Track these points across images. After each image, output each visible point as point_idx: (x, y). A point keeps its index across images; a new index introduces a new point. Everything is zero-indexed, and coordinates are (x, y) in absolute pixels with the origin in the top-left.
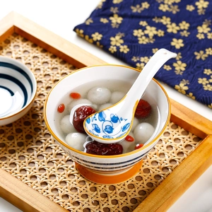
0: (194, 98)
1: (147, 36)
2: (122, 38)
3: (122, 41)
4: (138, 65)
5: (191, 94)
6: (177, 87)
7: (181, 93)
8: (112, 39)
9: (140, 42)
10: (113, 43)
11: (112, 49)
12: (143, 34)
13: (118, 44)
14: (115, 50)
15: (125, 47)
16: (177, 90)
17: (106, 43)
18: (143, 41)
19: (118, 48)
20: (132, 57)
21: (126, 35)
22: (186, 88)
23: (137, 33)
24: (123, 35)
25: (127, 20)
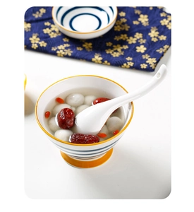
0: (109, 64)
1: (54, 31)
2: (37, 37)
3: (38, 39)
4: (58, 52)
5: (106, 62)
6: (93, 59)
7: (98, 63)
8: (31, 39)
9: (52, 37)
10: (33, 42)
11: (34, 46)
12: (50, 31)
13: (37, 42)
14: (37, 46)
15: (43, 42)
16: (94, 62)
17: (28, 43)
18: (53, 36)
19: (38, 44)
20: (51, 49)
21: (39, 34)
22: (101, 58)
23: (46, 31)
24: (37, 34)
25: (34, 24)
